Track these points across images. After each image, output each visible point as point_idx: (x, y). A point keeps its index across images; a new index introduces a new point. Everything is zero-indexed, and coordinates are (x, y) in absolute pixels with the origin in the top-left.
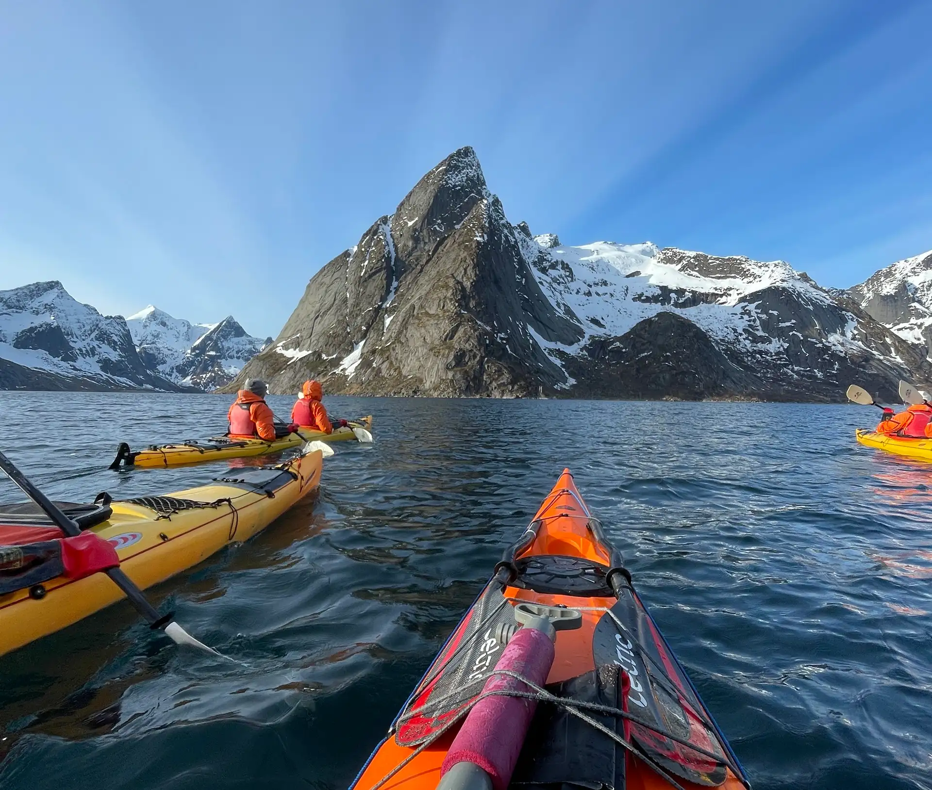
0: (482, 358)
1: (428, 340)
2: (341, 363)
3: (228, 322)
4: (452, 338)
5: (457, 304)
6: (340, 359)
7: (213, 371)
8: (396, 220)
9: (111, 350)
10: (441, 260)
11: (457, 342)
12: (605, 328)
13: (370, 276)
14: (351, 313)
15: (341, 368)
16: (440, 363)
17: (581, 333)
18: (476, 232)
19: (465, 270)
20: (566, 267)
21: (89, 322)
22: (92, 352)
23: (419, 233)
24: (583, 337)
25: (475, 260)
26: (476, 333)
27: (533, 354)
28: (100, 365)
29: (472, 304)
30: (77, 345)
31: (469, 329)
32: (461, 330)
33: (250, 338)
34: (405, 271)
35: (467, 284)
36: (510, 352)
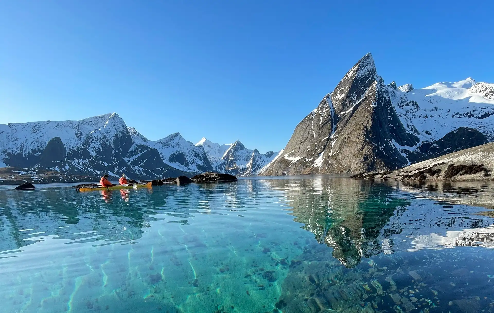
0: (374, 157)
1: (353, 152)
2: (315, 162)
3: (238, 143)
4: (362, 150)
5: (364, 137)
6: (314, 160)
7: (233, 167)
8: (334, 96)
9: (200, 161)
10: (357, 117)
11: (365, 151)
12: (432, 135)
13: (324, 125)
14: (317, 141)
15: (316, 164)
16: (358, 160)
17: (418, 140)
18: (372, 102)
19: (368, 121)
20: (414, 103)
21: (191, 149)
22: (193, 162)
23: (345, 102)
24: (419, 142)
25: (372, 116)
26: (372, 148)
27: (394, 153)
28: (197, 167)
29: (370, 136)
30: (189, 159)
31: (369, 146)
32: (366, 147)
33: (247, 150)
34: (339, 121)
35: (369, 127)
36: (385, 154)
